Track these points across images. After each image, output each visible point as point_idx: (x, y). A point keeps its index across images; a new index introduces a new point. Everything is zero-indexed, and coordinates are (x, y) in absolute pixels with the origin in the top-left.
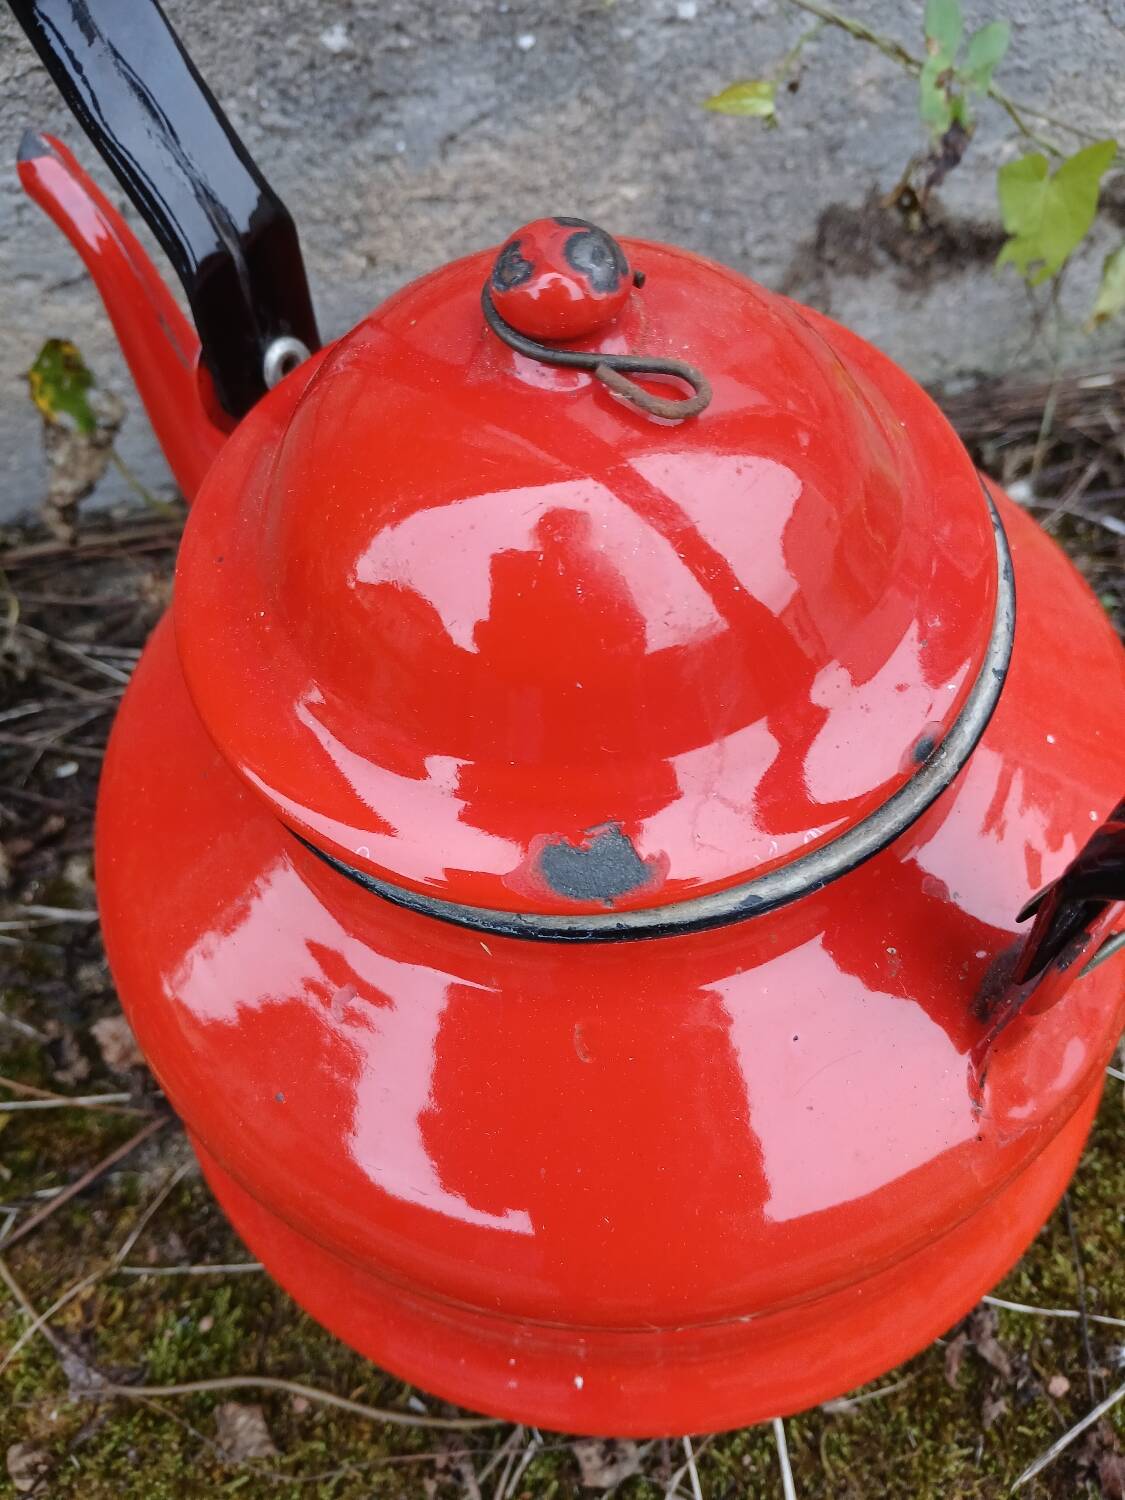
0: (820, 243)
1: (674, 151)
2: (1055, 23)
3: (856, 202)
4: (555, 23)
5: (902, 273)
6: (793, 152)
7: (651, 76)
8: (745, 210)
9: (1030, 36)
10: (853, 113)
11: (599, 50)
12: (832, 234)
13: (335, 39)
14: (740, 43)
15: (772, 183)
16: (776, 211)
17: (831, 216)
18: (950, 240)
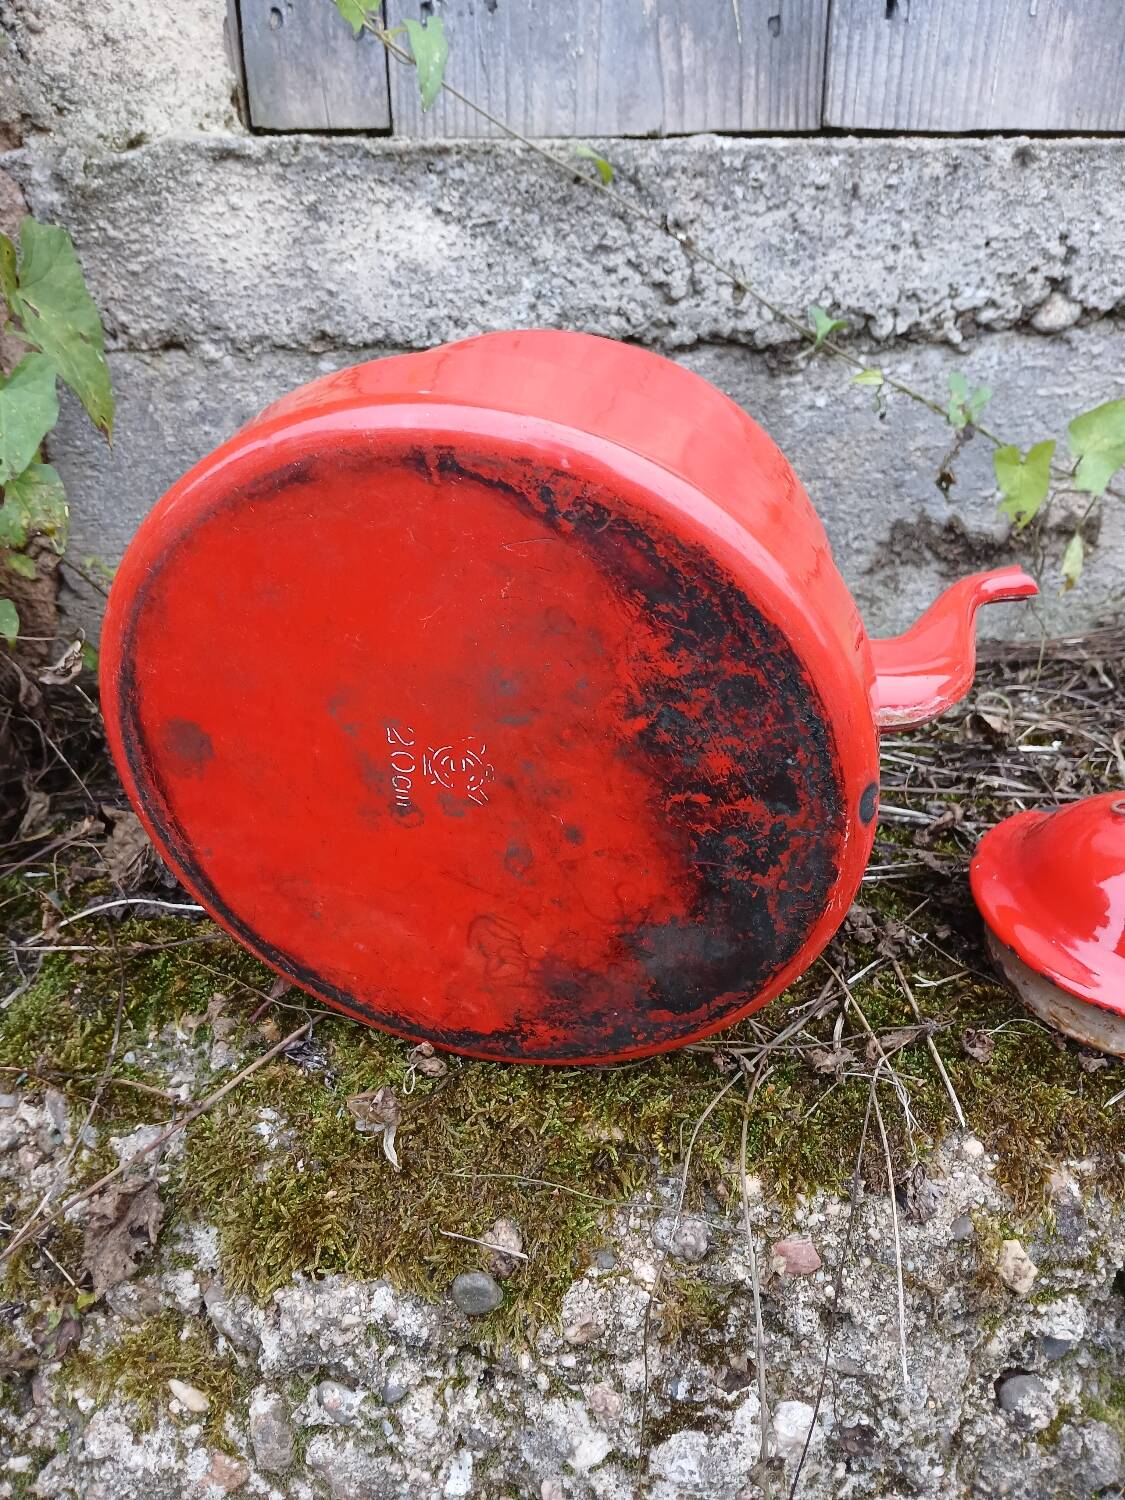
0: (892, 542)
1: (809, 480)
2: (1017, 425)
3: (912, 519)
4: (753, 403)
5: (943, 567)
6: (876, 487)
7: (801, 436)
8: (848, 518)
10: (910, 467)
11: (774, 420)
12: (899, 536)
14: (848, 422)
15: (865, 504)
16: (866, 521)
17: (898, 526)
18: (969, 546)
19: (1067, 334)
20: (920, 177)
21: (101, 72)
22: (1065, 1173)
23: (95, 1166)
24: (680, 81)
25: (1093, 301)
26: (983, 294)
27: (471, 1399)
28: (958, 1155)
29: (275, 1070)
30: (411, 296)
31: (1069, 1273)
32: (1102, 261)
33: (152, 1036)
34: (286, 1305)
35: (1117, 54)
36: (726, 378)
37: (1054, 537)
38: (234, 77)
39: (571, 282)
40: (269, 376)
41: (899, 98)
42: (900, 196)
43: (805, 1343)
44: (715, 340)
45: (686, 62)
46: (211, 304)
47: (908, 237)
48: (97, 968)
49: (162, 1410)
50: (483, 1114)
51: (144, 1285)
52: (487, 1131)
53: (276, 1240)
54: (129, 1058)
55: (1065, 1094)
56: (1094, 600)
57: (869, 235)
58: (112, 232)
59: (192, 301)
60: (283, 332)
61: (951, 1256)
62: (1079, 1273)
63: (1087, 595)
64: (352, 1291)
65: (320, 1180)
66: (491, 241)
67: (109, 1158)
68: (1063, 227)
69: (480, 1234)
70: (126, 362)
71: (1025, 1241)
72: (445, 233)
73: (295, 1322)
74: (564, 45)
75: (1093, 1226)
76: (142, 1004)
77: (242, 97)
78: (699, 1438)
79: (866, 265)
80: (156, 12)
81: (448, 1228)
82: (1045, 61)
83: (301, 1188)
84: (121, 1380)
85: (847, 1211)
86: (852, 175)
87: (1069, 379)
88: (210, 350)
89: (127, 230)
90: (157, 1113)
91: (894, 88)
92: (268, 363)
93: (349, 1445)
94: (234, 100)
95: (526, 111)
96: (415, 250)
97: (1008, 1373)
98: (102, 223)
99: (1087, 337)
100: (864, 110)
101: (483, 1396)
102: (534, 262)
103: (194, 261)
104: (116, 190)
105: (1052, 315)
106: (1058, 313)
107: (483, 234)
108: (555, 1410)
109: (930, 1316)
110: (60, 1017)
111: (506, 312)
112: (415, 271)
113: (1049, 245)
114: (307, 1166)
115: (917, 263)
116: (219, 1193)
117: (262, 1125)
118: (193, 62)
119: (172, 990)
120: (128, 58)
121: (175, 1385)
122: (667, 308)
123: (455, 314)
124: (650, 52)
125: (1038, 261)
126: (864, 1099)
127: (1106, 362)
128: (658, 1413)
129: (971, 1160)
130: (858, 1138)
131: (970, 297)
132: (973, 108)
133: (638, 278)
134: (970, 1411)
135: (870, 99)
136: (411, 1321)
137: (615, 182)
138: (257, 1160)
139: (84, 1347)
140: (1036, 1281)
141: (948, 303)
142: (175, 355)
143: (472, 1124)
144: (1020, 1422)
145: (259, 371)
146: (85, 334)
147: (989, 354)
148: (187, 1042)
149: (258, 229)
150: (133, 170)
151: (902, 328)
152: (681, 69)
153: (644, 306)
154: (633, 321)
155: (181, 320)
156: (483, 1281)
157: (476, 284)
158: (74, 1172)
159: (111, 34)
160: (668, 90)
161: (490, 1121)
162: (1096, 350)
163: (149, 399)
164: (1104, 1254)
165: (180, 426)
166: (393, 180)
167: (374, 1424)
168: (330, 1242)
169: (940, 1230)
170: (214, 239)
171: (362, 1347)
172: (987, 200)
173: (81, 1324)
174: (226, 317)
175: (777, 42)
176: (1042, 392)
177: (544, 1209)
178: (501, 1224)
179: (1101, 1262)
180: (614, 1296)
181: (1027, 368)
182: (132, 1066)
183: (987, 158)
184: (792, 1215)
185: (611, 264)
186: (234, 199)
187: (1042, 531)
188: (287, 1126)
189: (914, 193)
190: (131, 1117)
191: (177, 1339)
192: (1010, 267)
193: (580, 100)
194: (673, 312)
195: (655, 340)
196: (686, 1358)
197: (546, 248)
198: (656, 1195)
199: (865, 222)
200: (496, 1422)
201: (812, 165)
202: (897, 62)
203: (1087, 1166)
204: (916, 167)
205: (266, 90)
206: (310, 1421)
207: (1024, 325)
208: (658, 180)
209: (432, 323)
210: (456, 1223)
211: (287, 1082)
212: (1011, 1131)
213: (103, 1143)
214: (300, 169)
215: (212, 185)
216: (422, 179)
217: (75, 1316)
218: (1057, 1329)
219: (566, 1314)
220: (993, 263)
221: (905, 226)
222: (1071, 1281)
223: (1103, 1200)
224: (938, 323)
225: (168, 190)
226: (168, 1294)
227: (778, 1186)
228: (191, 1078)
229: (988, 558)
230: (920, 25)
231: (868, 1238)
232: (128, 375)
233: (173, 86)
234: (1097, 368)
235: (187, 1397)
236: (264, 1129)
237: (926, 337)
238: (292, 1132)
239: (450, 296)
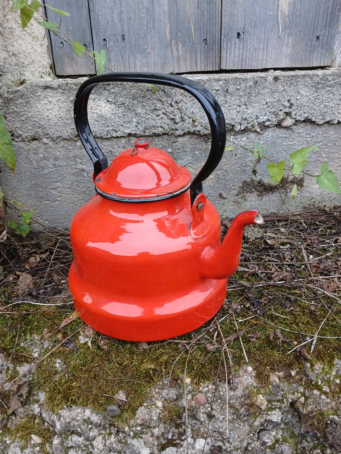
0: (243, 187)
2: (278, 153)
3: (249, 180)
4: (201, 150)
5: (258, 193)
6: (238, 172)
8: (230, 180)
9: (274, 155)
10: (247, 166)
12: (245, 185)
13: (170, 150)
15: (235, 176)
16: (235, 181)
17: (245, 182)
18: (266, 187)
19: (292, 127)
20: (246, 86)
21: (12, 63)
22: (275, 376)
23: (13, 375)
24: (179, 58)
25: (298, 118)
26: (266, 118)
27: (113, 438)
28: (246, 371)
29: (61, 349)
30: (102, 124)
31: (276, 403)
32: (301, 107)
33: (28, 338)
34: (62, 414)
35: (305, 46)
36: (193, 143)
37: (290, 184)
38: (50, 62)
39: (147, 119)
40: (62, 147)
41: (242, 60)
42: (240, 92)
43: (203, 423)
44: (189, 133)
45: (180, 53)
46: (45, 128)
47: (243, 103)
48: (14, 318)
49: (29, 443)
50: (116, 361)
51: (25, 408)
52: (117, 366)
53: (59, 397)
54: (22, 344)
55: (276, 353)
56: (303, 201)
57: (232, 103)
58: (16, 109)
59: (39, 127)
60: (66, 135)
61: (243, 399)
62: (279, 404)
63: (301, 199)
64: (79, 410)
65: (71, 380)
66: (123, 109)
67: (16, 373)
68: (288, 98)
69: (114, 395)
70: (22, 145)
71: (264, 395)
72: (110, 107)
73: (64, 419)
74: (145, 49)
75: (283, 391)
76: (26, 329)
77: (53, 67)
78: (174, 449)
79: (231, 111)
80: (27, 46)
81: (106, 393)
82: (284, 49)
83: (66, 382)
84: (18, 435)
85: (214, 387)
86: (226, 86)
87: (293, 140)
88: (45, 141)
89: (20, 109)
90: (29, 360)
91: (240, 57)
92: (62, 143)
93: (80, 452)
94: (51, 68)
95: (135, 68)
96: (102, 111)
97: (261, 430)
98: (13, 107)
99: (297, 128)
100: (232, 64)
101: (116, 438)
102: (136, 114)
103: (39, 116)
104: (16, 98)
105: (287, 122)
106: (289, 122)
107: (121, 107)
108: (135, 442)
109: (237, 415)
110: (4, 333)
111: (129, 128)
112: (102, 117)
113: (285, 103)
114: (68, 376)
115: (246, 110)
116: (45, 383)
117: (57, 364)
118: (39, 58)
119: (33, 326)
120: (20, 59)
121: (33, 436)
122: (175, 125)
123: (114, 129)
124: (170, 50)
125: (281, 108)
126: (220, 355)
127: (304, 135)
128: (164, 442)
129: (249, 373)
130: (217, 367)
131: (262, 119)
132: (264, 62)
133: (166, 117)
134: (250, 441)
135: (234, 61)
136: (95, 418)
137: (158, 91)
138: (55, 374)
139: (9, 426)
140: (267, 405)
141: (256, 120)
142: (35, 142)
143: (113, 364)
144: (264, 443)
145: (60, 146)
146: (7, 142)
147: (269, 134)
148: (38, 340)
149: (57, 108)
150: (21, 92)
151: (243, 128)
152: (179, 54)
153: (168, 125)
154: (165, 129)
155: (36, 133)
156: (115, 408)
157: (120, 121)
158: (7, 376)
159: (14, 53)
160: (175, 61)
161: (118, 363)
162: (300, 131)
163: (29, 154)
164: (286, 398)
165: (37, 161)
166: (95, 93)
167: (86, 446)
168: (73, 397)
169: (239, 392)
170: (45, 110)
171: (82, 425)
172: (266, 91)
173: (8, 419)
174: (49, 131)
175: (206, 46)
176: (285, 144)
177: (132, 387)
178: (120, 392)
179: (285, 400)
180: (151, 411)
181: (280, 137)
182: (23, 347)
183: (265, 80)
184: (199, 389)
185: (158, 114)
186: (50, 99)
187: (287, 182)
188: (63, 365)
189: (244, 90)
190: (22, 361)
191: (34, 423)
192: (274, 110)
193: (150, 64)
194: (177, 126)
195: (172, 134)
196: (171, 427)
197: (139, 110)
198: (163, 383)
199: (230, 99)
200: (120, 445)
201: (214, 84)
202: (241, 50)
203: (281, 374)
204: (245, 83)
205: (60, 65)
206: (69, 445)
207: (279, 125)
208: (170, 90)
209: (108, 131)
210: (108, 391)
211: (64, 352)
212: (260, 364)
213: (15, 368)
214: (68, 90)
215: (43, 96)
216: (103, 92)
217: (6, 417)
218: (273, 419)
219: (137, 416)
220: (268, 109)
221: (242, 100)
222: (277, 405)
223: (285, 384)
224: (253, 126)
225: (31, 97)
226: (31, 411)
227: (195, 381)
228: (39, 350)
229: (271, 190)
230: (248, 40)
231: (220, 394)
232: (22, 148)
233: (33, 65)
234: (301, 136)
235: (36, 439)
236: (57, 365)
237: (250, 130)
238: (65, 366)
239: (113, 124)
